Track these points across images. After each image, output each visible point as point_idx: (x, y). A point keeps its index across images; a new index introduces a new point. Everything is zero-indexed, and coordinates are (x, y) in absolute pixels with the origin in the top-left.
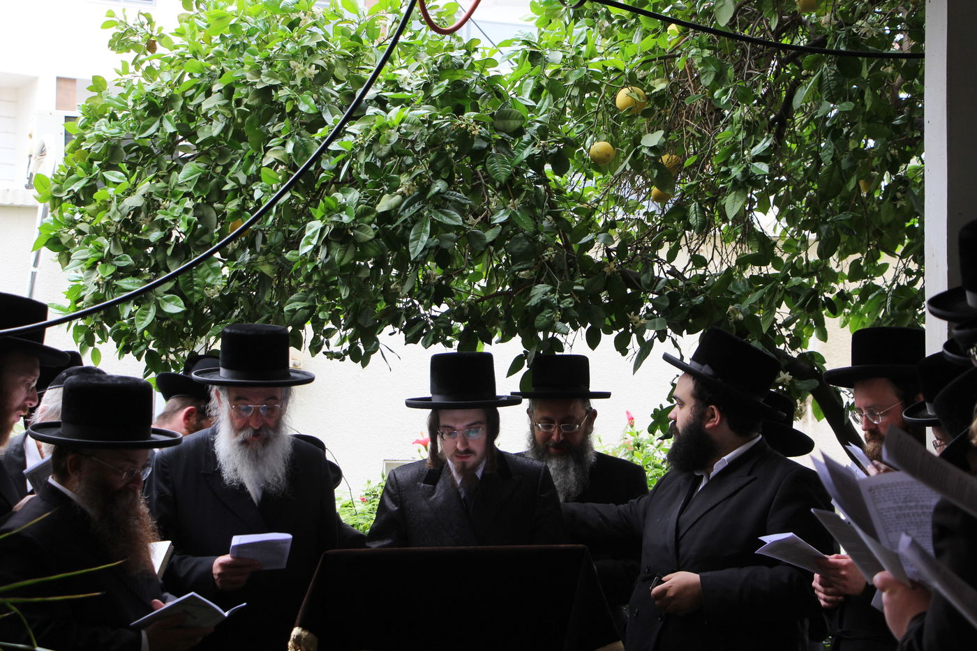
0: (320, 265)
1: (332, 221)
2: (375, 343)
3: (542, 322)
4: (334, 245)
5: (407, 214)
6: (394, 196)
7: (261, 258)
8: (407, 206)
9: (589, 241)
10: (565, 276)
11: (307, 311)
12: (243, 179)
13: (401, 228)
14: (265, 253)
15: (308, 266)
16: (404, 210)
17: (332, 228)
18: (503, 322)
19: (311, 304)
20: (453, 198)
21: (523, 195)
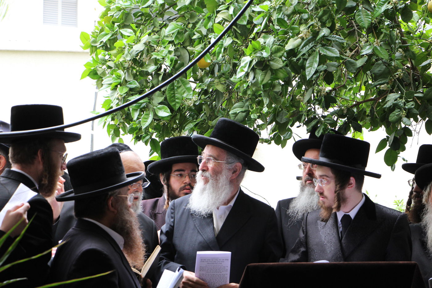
0: (250, 84)
1: (256, 56)
2: (290, 132)
3: (394, 117)
4: (258, 71)
5: (304, 50)
6: (296, 39)
7: (216, 81)
8: (305, 46)
9: (427, 64)
10: (411, 88)
11: (244, 114)
12: (204, 32)
13: (301, 60)
14: (219, 77)
15: (245, 85)
16: (303, 48)
17: (257, 60)
18: (369, 118)
19: (247, 109)
20: (334, 39)
21: (382, 36)
